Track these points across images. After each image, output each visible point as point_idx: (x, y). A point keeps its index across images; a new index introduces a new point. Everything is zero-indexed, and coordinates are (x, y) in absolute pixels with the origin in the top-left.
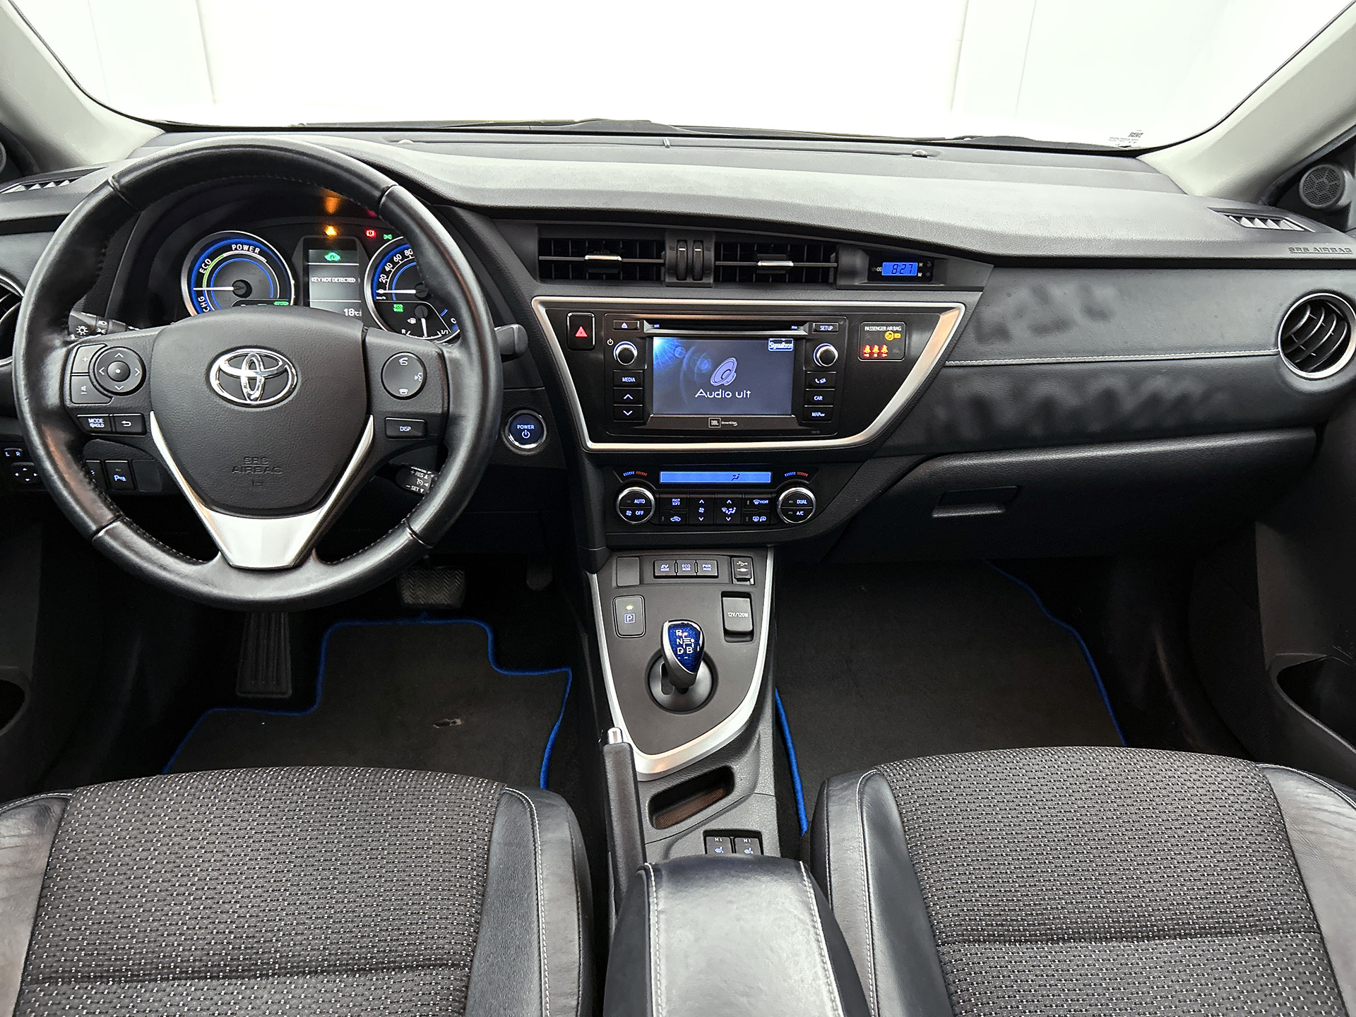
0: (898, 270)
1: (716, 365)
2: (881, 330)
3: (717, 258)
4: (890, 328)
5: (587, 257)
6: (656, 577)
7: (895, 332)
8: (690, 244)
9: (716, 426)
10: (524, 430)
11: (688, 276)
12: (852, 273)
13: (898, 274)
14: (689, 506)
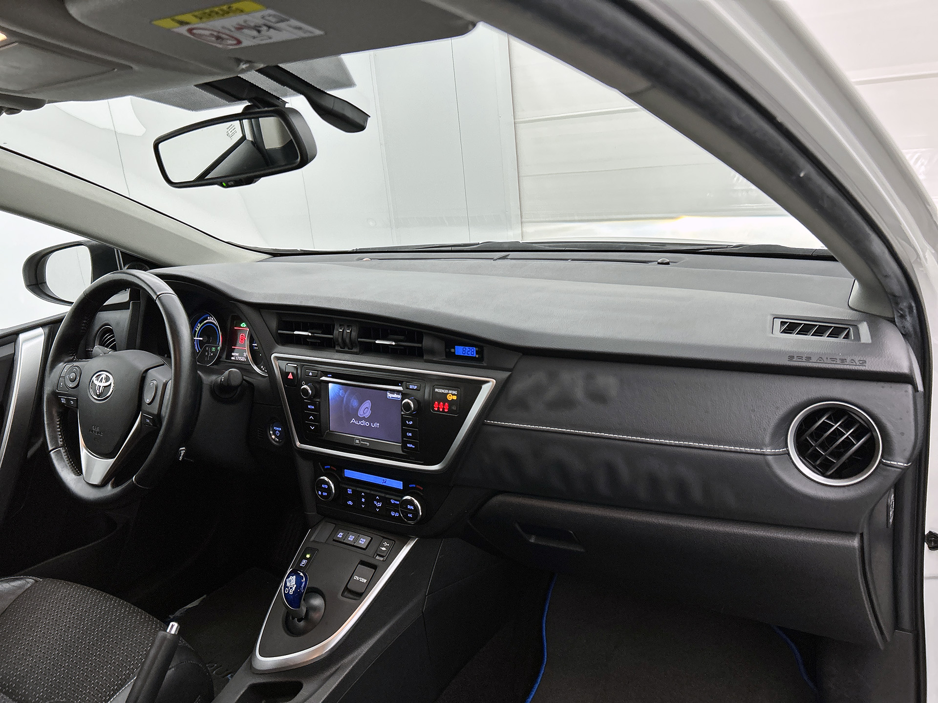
0: (466, 352)
1: (361, 403)
2: (445, 392)
3: (359, 336)
4: (450, 392)
5: (296, 333)
6: (334, 540)
7: (453, 395)
8: (346, 327)
9: (358, 443)
10: (277, 430)
11: (346, 347)
12: (432, 352)
13: (466, 355)
14: (356, 496)
